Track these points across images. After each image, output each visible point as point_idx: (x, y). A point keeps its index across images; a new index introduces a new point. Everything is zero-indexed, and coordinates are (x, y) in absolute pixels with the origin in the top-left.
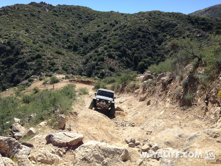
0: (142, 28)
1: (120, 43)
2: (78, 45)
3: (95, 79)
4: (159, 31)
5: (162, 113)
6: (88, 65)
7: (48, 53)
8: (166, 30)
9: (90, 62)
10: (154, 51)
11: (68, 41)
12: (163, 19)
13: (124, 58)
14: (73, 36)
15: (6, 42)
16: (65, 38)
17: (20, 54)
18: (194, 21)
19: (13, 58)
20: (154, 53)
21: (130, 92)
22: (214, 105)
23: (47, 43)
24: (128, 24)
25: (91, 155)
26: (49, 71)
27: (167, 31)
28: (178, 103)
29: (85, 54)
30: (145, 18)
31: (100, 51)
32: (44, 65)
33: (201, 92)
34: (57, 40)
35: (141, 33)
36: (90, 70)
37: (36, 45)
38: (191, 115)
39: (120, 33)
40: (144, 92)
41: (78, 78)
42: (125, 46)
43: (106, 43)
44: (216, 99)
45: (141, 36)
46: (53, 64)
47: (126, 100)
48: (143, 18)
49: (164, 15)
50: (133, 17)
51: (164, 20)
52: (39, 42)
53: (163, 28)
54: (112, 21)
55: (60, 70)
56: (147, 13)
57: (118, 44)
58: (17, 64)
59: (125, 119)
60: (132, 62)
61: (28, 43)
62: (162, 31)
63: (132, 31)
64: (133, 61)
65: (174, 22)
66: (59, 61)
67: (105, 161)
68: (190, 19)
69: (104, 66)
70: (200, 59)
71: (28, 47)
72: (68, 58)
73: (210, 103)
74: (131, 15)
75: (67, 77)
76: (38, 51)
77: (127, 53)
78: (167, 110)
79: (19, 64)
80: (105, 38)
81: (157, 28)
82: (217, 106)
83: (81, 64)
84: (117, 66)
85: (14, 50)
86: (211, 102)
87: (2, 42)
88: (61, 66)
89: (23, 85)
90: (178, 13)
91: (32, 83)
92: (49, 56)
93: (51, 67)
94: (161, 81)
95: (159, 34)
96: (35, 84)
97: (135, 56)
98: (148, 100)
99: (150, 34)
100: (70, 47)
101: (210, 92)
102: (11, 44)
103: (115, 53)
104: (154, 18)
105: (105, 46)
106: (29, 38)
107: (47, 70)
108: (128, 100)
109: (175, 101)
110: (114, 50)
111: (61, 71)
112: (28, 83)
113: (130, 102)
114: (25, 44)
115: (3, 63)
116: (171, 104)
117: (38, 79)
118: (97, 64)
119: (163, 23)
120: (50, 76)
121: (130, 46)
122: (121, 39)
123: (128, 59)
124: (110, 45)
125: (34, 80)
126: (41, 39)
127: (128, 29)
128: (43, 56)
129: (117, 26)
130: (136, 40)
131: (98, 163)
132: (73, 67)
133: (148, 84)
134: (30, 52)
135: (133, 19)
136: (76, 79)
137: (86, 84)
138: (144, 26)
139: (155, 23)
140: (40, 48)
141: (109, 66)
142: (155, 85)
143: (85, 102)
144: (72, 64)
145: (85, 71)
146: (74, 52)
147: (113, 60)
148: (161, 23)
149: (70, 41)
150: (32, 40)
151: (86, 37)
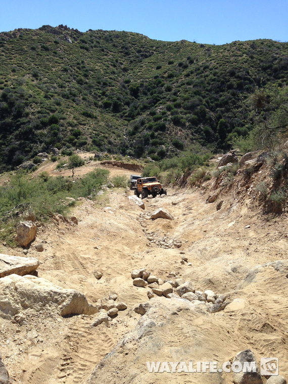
0: (238, 70)
1: (196, 99)
2: (121, 102)
3: (146, 162)
4: (268, 77)
5: (231, 225)
6: (138, 137)
7: (70, 115)
8: (282, 74)
9: (141, 132)
11: (104, 94)
12: (277, 54)
13: (201, 126)
14: (113, 86)
16: (100, 90)
17: (23, 117)
19: (12, 123)
21: (196, 186)
23: (68, 98)
24: (211, 63)
26: (71, 145)
27: (283, 77)
28: (261, 207)
29: (134, 119)
30: (243, 53)
31: (158, 112)
32: (62, 136)
34: (86, 92)
35: (234, 81)
36: (140, 146)
37: (50, 101)
38: (274, 232)
39: (197, 81)
40: (216, 187)
41: (116, 158)
42: (203, 103)
43: (169, 99)
45: (235, 86)
46: (77, 135)
47: (184, 200)
48: (239, 53)
49: (279, 48)
50: (222, 50)
51: (278, 57)
52: (56, 95)
53: (276, 70)
54: (182, 59)
55: (89, 144)
56: (248, 44)
57: (192, 99)
58: (17, 132)
59: (169, 233)
61: (36, 96)
62: (274, 77)
63: (218, 76)
64: (218, 131)
66: (88, 129)
67: (21, 314)
69: (165, 139)
71: (36, 103)
72: (102, 124)
74: (219, 47)
75: (97, 157)
76: (53, 111)
77: (208, 116)
78: (240, 219)
79: (22, 133)
80: (169, 89)
81: (265, 71)
83: (124, 135)
84: (188, 139)
85: (13, 109)
88: (91, 138)
89: (25, 168)
91: (38, 165)
92: (71, 119)
93: (73, 140)
94: (245, 166)
96: (43, 167)
97: (221, 123)
98: (218, 201)
99: (251, 82)
100: (106, 105)
102: (8, 98)
103: (186, 117)
104: (261, 53)
105: (168, 103)
106: (39, 88)
107: (68, 144)
108: (187, 199)
109: (257, 203)
110: (185, 111)
112: (33, 165)
113: (190, 204)
114: (31, 99)
116: (250, 210)
117: (50, 159)
118: (152, 136)
119: (277, 61)
120: (70, 154)
121: (213, 104)
122: (198, 91)
123: (208, 128)
124: (178, 102)
125: (43, 160)
126: (58, 90)
127: (211, 73)
128: (62, 121)
129: (192, 67)
130: (226, 93)
132: (112, 140)
133: (226, 172)
134: (39, 112)
135: (222, 55)
136: (113, 160)
137: (129, 169)
138: (241, 68)
139: (262, 61)
140: (57, 107)
141: (174, 140)
142: (235, 174)
144: (109, 134)
145: (131, 147)
146: (114, 114)
147: (181, 129)
148: (273, 61)
149: (108, 94)
150: (43, 92)
151: (135, 88)
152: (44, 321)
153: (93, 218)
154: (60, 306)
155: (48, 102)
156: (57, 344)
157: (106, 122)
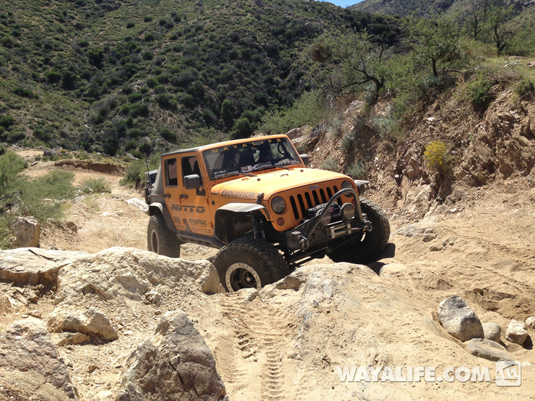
0: (242, 34)
1: (188, 71)
2: (76, 73)
3: (126, 161)
4: (281, 45)
6: (107, 126)
9: (112, 118)
10: (271, 93)
11: (47, 61)
12: (289, 14)
13: (199, 109)
14: (62, 50)
16: (40, 55)
18: (359, 23)
20: (271, 96)
22: (416, 182)
24: (205, 23)
25: (111, 279)
29: (97, 97)
30: (247, 12)
31: (135, 89)
33: (384, 157)
34: (17, 58)
35: (238, 48)
36: (112, 138)
39: (188, 46)
41: (78, 157)
42: (199, 78)
43: (151, 70)
44: (420, 168)
45: (240, 55)
46: (7, 124)
48: (242, 11)
49: (291, 7)
50: (219, 6)
51: (292, 19)
53: (289, 37)
54: (164, 15)
55: (28, 138)
57: (183, 72)
60: (219, 118)
62: (288, 45)
63: (217, 42)
64: (222, 116)
65: (314, 24)
66: (25, 115)
67: (154, 292)
68: (351, 19)
69: (148, 127)
70: (380, 85)
72: (49, 106)
73: (405, 178)
74: (214, 1)
77: (207, 95)
80: (148, 57)
81: (277, 37)
82: (423, 184)
83: (86, 123)
84: (182, 127)
86: (408, 177)
88: (30, 128)
90: (323, 2)
95: (282, 52)
97: (225, 104)
99: (260, 51)
100: (52, 79)
101: (405, 153)
103: (176, 97)
104: (270, 12)
105: (149, 77)
110: (174, 88)
111: (30, 139)
118: (130, 124)
119: (290, 24)
120: (1, 153)
121: (213, 80)
122: (191, 61)
123: (209, 111)
124: (164, 74)
127: (206, 36)
129: (179, 28)
130: (228, 64)
131: (132, 298)
132: (66, 130)
135: (219, 13)
136: (74, 159)
137: (102, 171)
138: (246, 31)
139: (272, 24)
141: (162, 129)
143: (101, 207)
144: (61, 123)
145: (98, 141)
146: (66, 92)
147: (171, 113)
148: (286, 24)
149: (54, 62)
151: (97, 53)
152: (185, 299)
153: (98, 224)
154: (198, 280)
156: (217, 322)
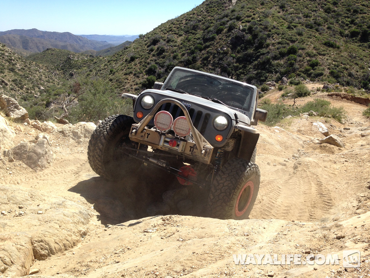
7: (310, 45)
11: (352, 22)
14: (365, 13)
15: (247, 28)
16: (348, 17)
17: (264, 48)
19: (253, 53)
23: (311, 28)
26: (305, 76)
32: (298, 67)
37: (293, 31)
41: (347, 91)
52: (299, 25)
55: (325, 76)
58: (256, 62)
61: (279, 27)
66: (327, 59)
71: (278, 34)
72: (345, 54)
75: (326, 88)
76: (293, 42)
79: (260, 63)
85: (256, 40)
87: (241, 28)
88: (329, 69)
91: (265, 93)
92: (310, 50)
93: (309, 70)
96: (269, 95)
102: (253, 31)
106: (284, 19)
107: (302, 74)
112: (260, 93)
114: (273, 31)
115: (239, 60)
117: (277, 88)
125: (270, 89)
126: (303, 20)
128: (300, 51)
134: (279, 43)
136: (343, 92)
137: (361, 104)
140: (298, 37)
146: (361, 44)
149: (358, 22)
150: (287, 23)
155: (290, 33)
157: (350, 52)
